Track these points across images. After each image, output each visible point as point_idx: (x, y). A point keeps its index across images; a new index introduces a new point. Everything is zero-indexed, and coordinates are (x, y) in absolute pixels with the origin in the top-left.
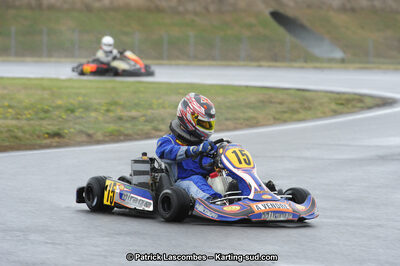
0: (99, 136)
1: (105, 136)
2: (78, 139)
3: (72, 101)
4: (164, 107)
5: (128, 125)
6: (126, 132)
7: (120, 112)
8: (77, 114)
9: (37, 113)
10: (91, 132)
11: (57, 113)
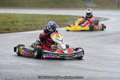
0: (20, 30)
1: (22, 30)
2: (14, 31)
3: (13, 20)
4: (40, 21)
5: (29, 27)
6: (28, 29)
8: (14, 23)
9: (3, 23)
10: (18, 28)
11: (9, 23)
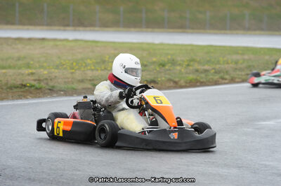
7: (197, 66)
